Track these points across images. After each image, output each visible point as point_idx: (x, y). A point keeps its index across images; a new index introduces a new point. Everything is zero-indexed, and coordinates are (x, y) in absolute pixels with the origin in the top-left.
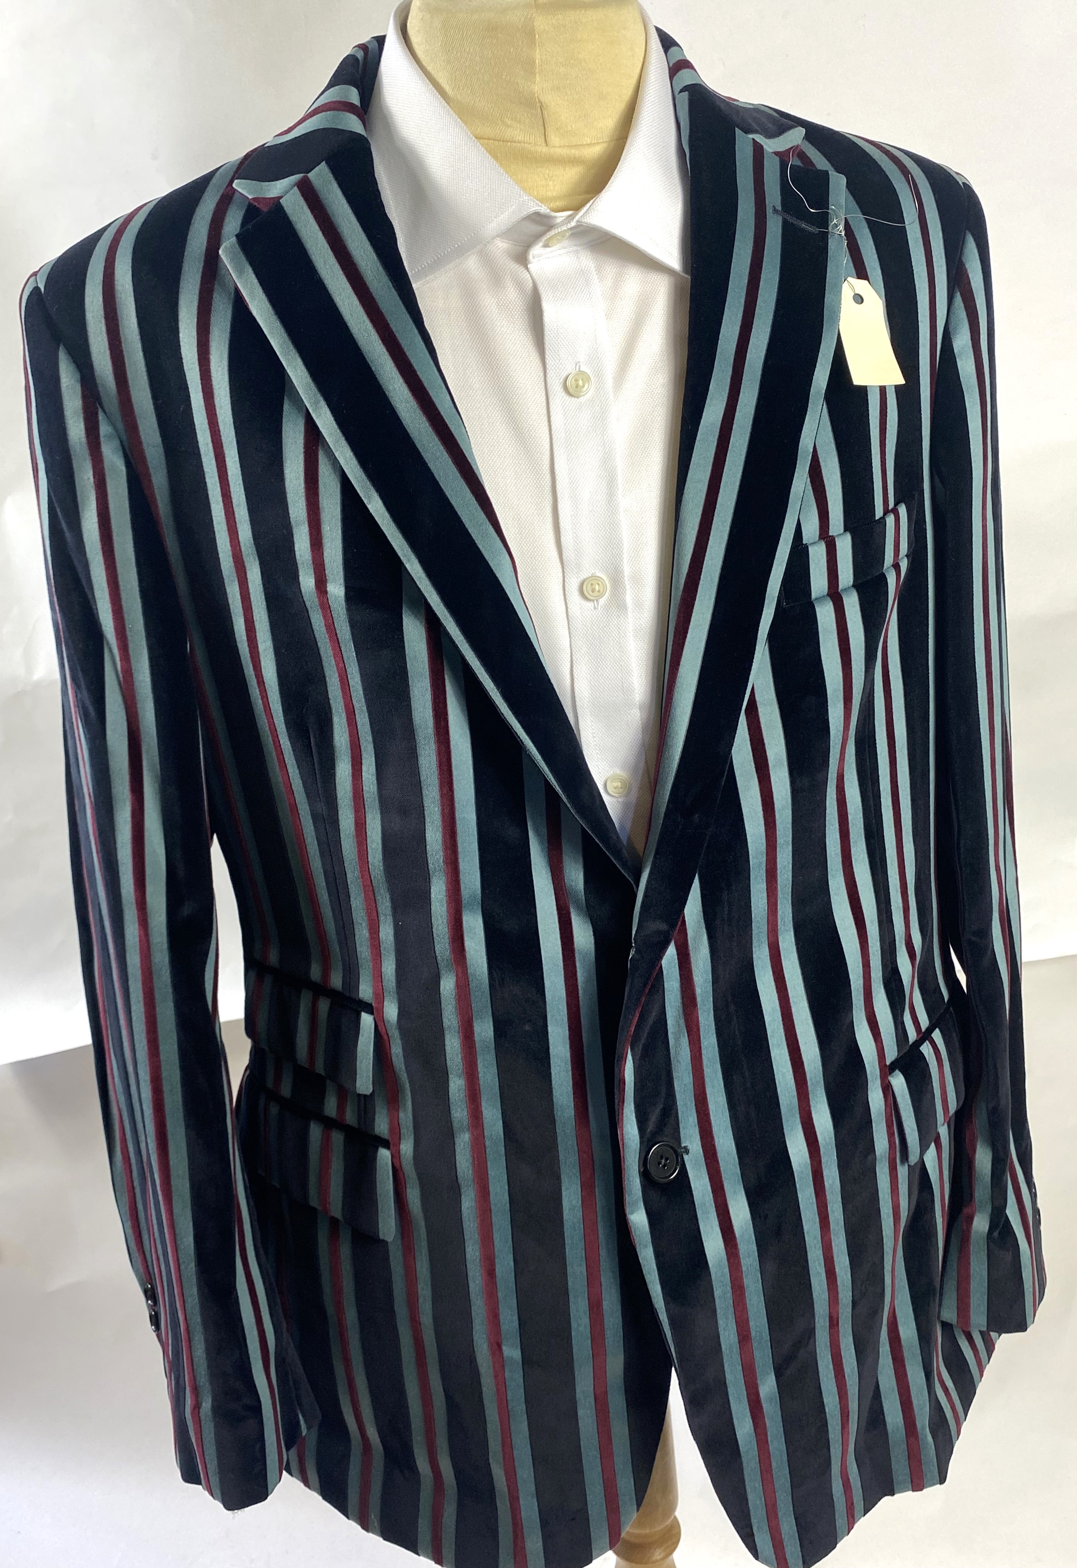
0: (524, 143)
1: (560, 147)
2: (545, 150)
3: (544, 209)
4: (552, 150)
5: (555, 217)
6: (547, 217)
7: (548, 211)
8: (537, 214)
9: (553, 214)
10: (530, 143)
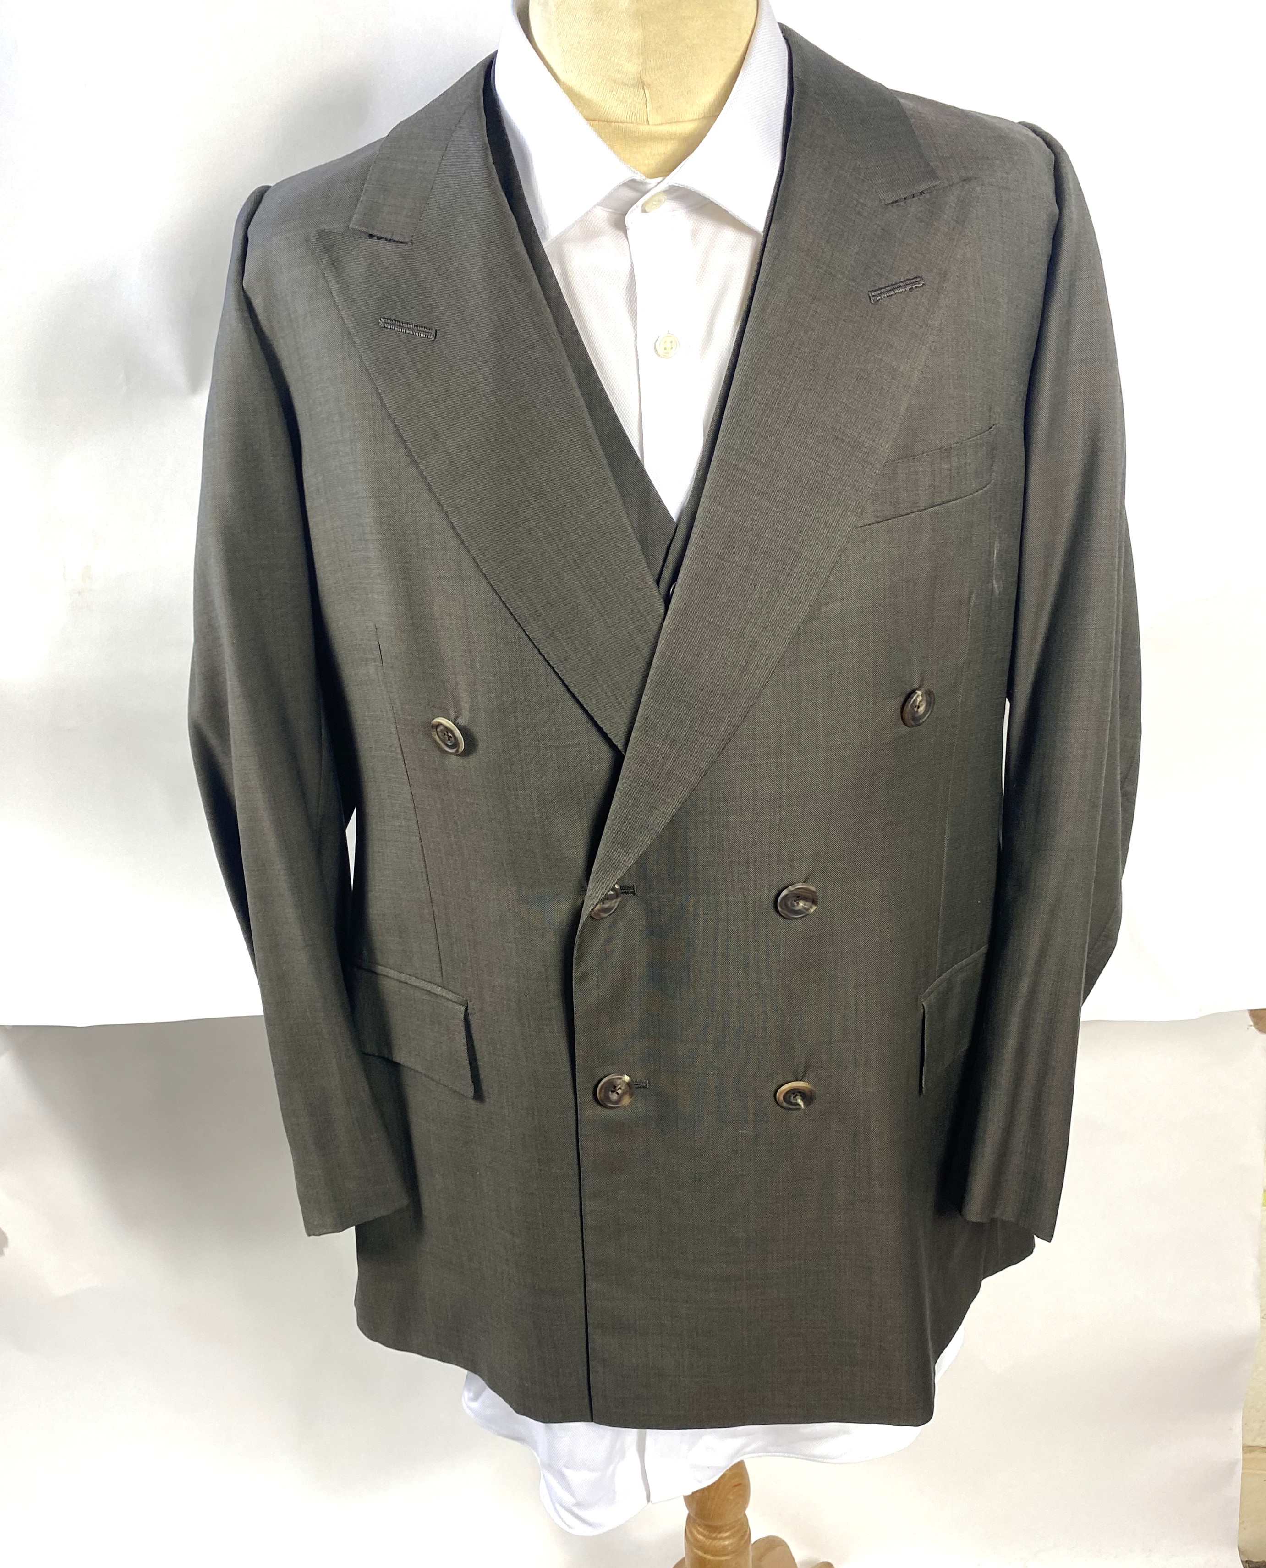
0: (627, 123)
1: (662, 124)
2: (644, 128)
3: (639, 177)
4: (654, 129)
5: (649, 184)
6: (641, 183)
7: (644, 177)
8: (633, 181)
9: (648, 180)
10: (632, 123)
